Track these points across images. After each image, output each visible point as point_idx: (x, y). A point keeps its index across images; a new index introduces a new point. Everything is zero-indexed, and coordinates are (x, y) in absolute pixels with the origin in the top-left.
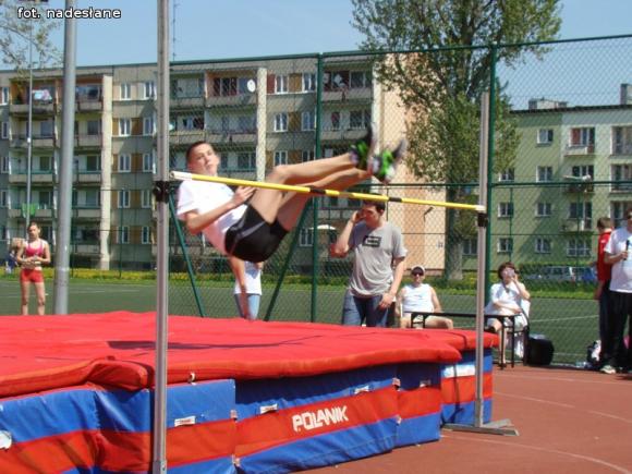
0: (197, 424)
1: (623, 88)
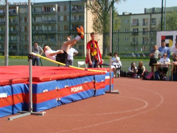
0: (48, 92)
1: (145, 9)
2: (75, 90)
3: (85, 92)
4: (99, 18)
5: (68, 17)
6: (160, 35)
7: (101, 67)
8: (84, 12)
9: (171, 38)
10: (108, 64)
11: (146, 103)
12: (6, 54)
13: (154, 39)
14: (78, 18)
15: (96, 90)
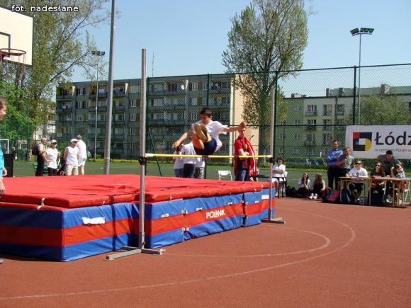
0: (170, 216)
1: (328, 90)
2: (212, 215)
3: (228, 218)
4: (253, 102)
5: (204, 99)
6: (350, 131)
7: (255, 180)
8: (230, 92)
9: (368, 136)
10: (266, 176)
11: (328, 240)
12: (107, 156)
13: (341, 137)
14: (220, 102)
15: (246, 216)
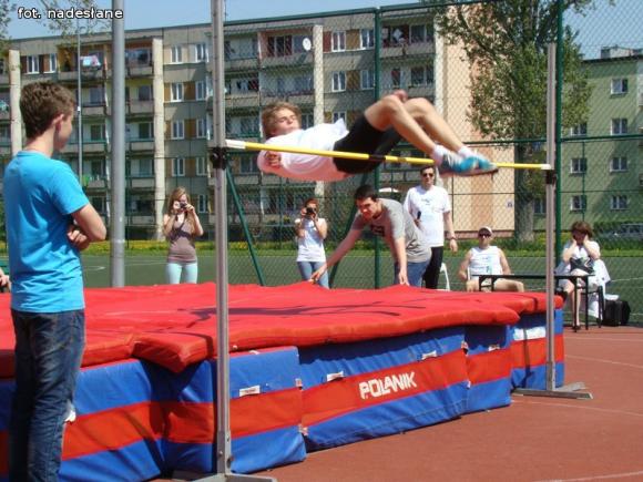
0: (262, 393)
3: (430, 397)
4: (497, 75)
5: (365, 74)
8: (434, 52)
10: (540, 274)
14: (406, 82)
